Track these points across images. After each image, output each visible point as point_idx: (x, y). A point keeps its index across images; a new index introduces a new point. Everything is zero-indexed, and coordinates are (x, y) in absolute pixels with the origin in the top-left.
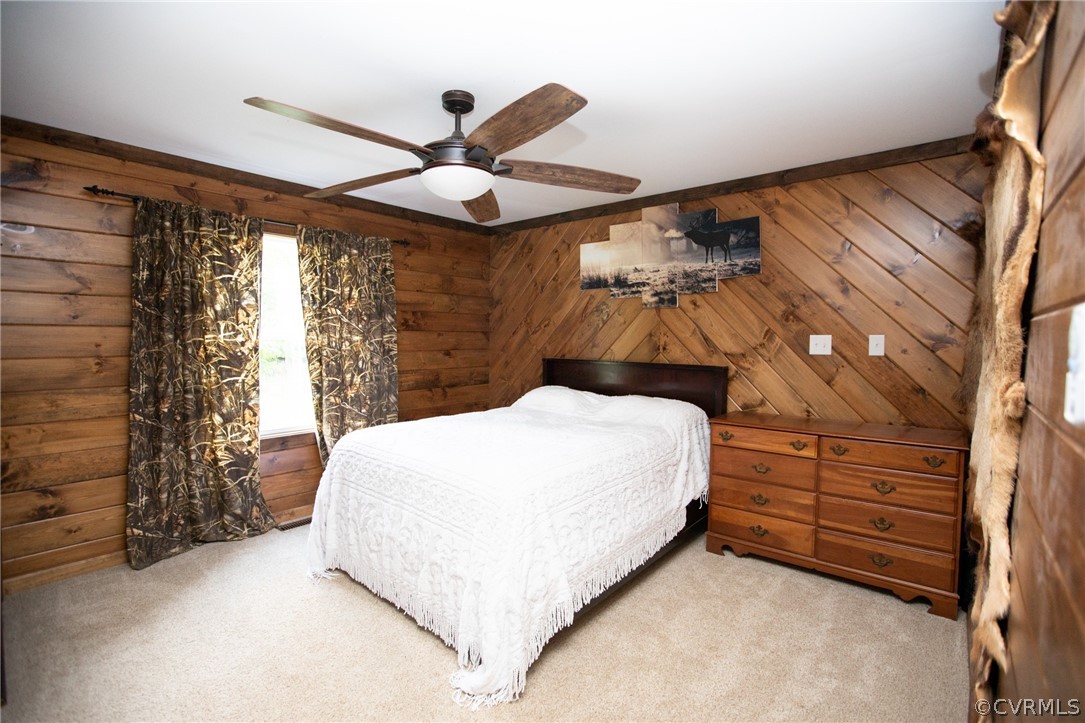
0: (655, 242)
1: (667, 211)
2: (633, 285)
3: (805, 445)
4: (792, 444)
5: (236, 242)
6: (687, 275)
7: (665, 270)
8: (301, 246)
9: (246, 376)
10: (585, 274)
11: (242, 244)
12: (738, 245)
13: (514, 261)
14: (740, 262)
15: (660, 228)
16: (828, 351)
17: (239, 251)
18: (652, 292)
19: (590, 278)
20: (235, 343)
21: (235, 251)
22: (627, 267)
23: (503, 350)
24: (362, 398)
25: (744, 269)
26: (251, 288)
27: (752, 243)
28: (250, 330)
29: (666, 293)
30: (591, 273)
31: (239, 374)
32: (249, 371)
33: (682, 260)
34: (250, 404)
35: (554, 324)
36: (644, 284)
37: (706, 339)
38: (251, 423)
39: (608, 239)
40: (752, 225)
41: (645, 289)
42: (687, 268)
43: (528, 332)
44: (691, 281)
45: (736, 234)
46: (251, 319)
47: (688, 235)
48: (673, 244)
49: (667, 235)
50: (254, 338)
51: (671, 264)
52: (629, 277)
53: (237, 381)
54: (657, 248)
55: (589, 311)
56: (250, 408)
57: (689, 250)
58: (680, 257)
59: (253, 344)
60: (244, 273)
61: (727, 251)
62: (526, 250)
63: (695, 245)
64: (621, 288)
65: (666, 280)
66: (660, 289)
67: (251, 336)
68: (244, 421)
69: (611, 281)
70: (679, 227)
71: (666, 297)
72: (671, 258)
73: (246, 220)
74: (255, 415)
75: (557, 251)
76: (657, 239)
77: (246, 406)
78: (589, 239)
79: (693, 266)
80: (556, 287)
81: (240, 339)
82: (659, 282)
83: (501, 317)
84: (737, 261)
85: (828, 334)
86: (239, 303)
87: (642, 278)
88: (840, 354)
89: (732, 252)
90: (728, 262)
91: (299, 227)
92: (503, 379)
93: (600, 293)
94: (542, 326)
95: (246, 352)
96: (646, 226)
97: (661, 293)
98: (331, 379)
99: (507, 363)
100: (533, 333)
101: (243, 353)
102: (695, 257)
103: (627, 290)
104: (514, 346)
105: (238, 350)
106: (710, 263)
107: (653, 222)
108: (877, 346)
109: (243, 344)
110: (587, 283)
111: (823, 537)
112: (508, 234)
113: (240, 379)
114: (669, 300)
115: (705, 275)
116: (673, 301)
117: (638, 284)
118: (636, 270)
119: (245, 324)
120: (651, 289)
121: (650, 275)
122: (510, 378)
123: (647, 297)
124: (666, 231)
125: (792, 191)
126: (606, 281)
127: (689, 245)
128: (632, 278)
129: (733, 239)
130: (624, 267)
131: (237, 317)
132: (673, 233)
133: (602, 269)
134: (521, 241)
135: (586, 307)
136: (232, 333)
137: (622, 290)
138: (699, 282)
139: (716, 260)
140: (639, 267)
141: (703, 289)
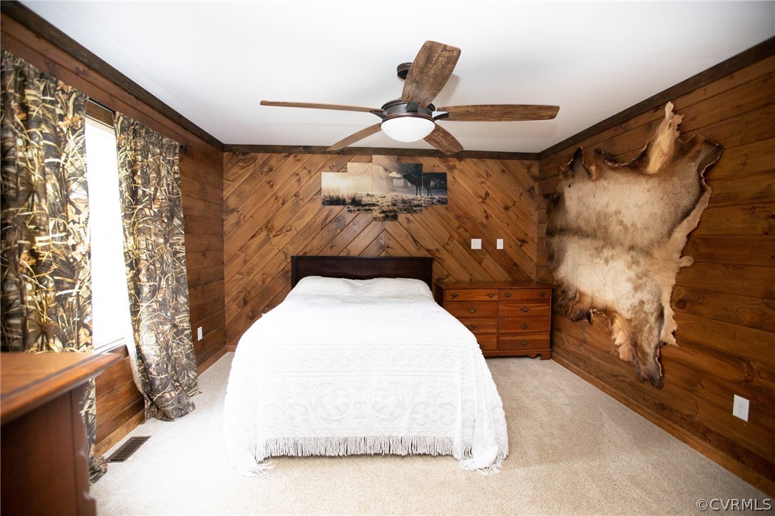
0: (382, 179)
1: (391, 159)
2: (366, 205)
3: (494, 295)
4: (488, 295)
5: (62, 118)
6: (404, 201)
7: (390, 196)
8: (118, 135)
9: (80, 288)
10: (326, 194)
11: (67, 122)
12: (435, 187)
13: (252, 177)
14: (437, 197)
15: (386, 170)
16: (480, 247)
17: (65, 129)
18: (380, 211)
19: (330, 197)
20: (67, 247)
21: (61, 130)
22: (361, 192)
23: (241, 249)
24: (167, 301)
25: (438, 201)
26: (80, 179)
27: (443, 187)
28: (82, 231)
29: (390, 211)
30: (331, 194)
31: (72, 286)
32: (83, 281)
33: (401, 192)
34: (86, 321)
35: (296, 229)
36: (374, 205)
37: (415, 241)
38: (87, 344)
39: (346, 171)
40: (443, 176)
41: (375, 208)
42: (404, 197)
43: (268, 235)
44: (407, 206)
45: (434, 180)
46: (83, 217)
47: (405, 177)
48: (395, 181)
49: (391, 175)
50: (87, 241)
51: (394, 194)
52: (363, 199)
53: (70, 295)
54: (384, 183)
55: (328, 221)
56: (86, 326)
57: (406, 186)
58: (398, 190)
59: (86, 248)
60: (70, 159)
61: (429, 190)
62: (265, 170)
63: (409, 184)
64: (356, 206)
65: (390, 203)
66: (386, 209)
67: (84, 238)
68: (78, 343)
69: (348, 201)
70: (399, 171)
71: (390, 214)
72: (393, 190)
73: (72, 93)
74: (91, 334)
75: (298, 174)
76: (384, 177)
77: (81, 324)
78: (328, 168)
79: (409, 196)
80: (297, 202)
81: (71, 242)
82: (385, 204)
83: (238, 223)
84: (435, 196)
85: (479, 238)
86: (67, 196)
87: (374, 201)
88: (485, 248)
89: (432, 191)
90: (430, 196)
91: (117, 113)
92: (241, 274)
93: (337, 209)
94: (284, 231)
95: (79, 258)
96: (375, 167)
97: (387, 212)
98: (152, 284)
99: (245, 262)
100: (274, 236)
101: (75, 259)
102: (409, 191)
103: (361, 208)
104: (253, 247)
105: (70, 256)
106: (419, 196)
107: (381, 165)
108: (500, 244)
109: (74, 247)
110: (328, 201)
111: (501, 338)
112: (247, 153)
113: (74, 292)
114: (392, 216)
115: (416, 202)
116: (395, 217)
117: (370, 205)
118: (368, 195)
119: (74, 222)
120: (380, 208)
121: (379, 199)
122: (249, 274)
123: (376, 213)
124: (390, 172)
125: (463, 162)
126: (344, 200)
127: (405, 183)
128: (365, 200)
129: (432, 183)
130: (359, 192)
131: (67, 214)
132: (394, 174)
133: (341, 192)
134: (260, 161)
135: (326, 218)
136: (64, 234)
137: (357, 208)
138: (412, 206)
139: (422, 195)
140: (370, 193)
141: (415, 211)
